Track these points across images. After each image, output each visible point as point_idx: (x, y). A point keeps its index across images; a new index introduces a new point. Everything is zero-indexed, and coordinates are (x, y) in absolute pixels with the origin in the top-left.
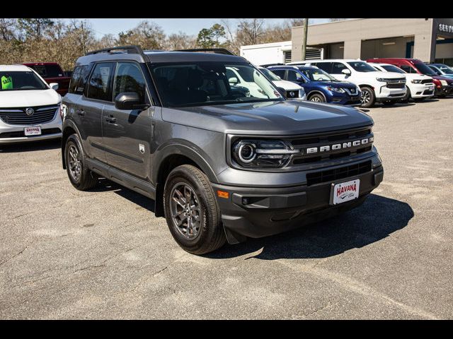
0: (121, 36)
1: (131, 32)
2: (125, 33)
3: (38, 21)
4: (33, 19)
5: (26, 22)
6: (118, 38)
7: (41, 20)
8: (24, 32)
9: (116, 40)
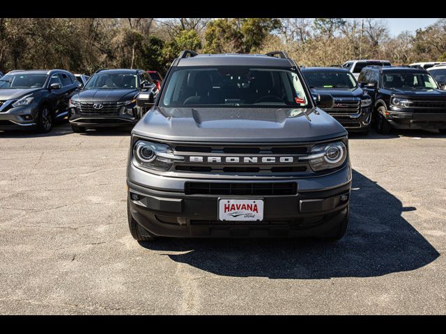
0: (418, 33)
1: (430, 28)
2: (423, 30)
3: (332, 22)
4: (327, 20)
5: (321, 23)
6: (414, 35)
7: (334, 20)
8: (319, 31)
9: (412, 37)
